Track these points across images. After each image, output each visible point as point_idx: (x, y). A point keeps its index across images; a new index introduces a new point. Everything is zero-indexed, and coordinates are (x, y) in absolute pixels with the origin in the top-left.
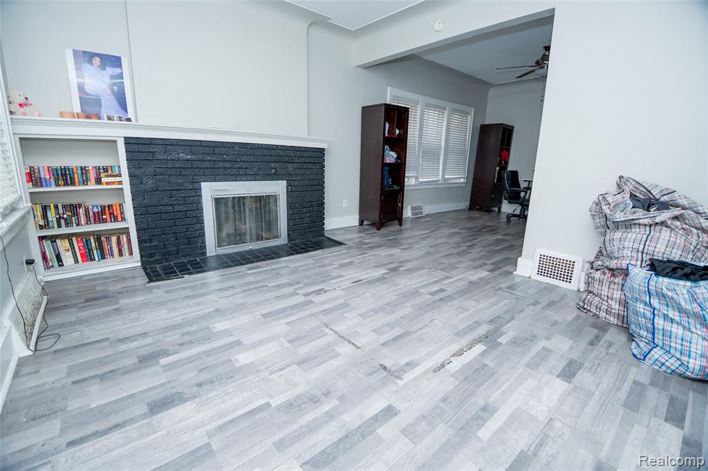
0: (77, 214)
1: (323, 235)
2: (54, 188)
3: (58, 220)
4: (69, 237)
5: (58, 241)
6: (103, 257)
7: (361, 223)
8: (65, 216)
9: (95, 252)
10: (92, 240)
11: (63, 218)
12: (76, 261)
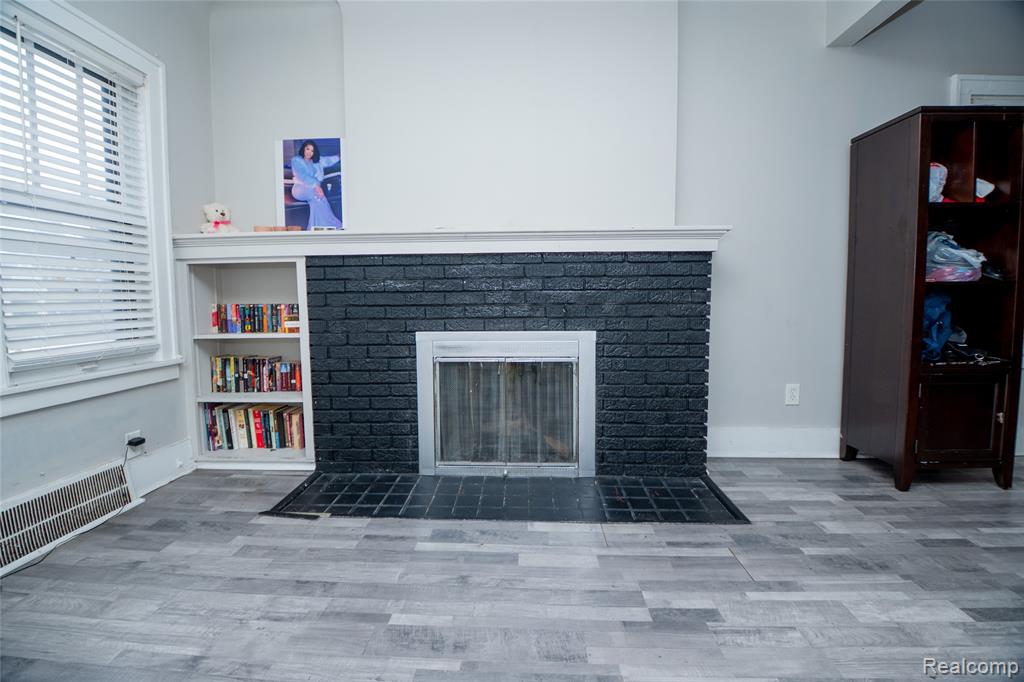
0: (260, 375)
1: (701, 473)
2: (239, 335)
3: (237, 380)
4: (246, 406)
5: (230, 411)
6: (283, 444)
7: (849, 454)
8: (246, 376)
9: (273, 434)
10: (271, 416)
11: (243, 379)
12: (251, 446)
